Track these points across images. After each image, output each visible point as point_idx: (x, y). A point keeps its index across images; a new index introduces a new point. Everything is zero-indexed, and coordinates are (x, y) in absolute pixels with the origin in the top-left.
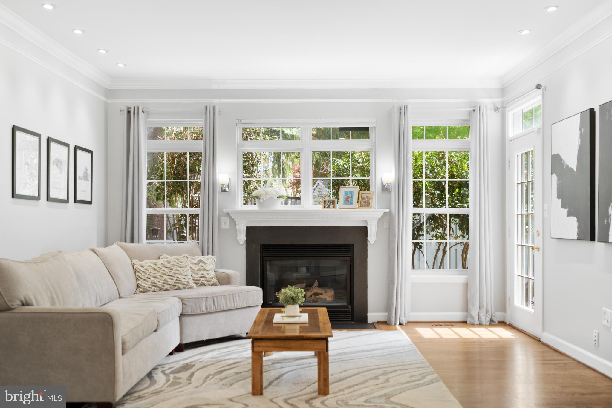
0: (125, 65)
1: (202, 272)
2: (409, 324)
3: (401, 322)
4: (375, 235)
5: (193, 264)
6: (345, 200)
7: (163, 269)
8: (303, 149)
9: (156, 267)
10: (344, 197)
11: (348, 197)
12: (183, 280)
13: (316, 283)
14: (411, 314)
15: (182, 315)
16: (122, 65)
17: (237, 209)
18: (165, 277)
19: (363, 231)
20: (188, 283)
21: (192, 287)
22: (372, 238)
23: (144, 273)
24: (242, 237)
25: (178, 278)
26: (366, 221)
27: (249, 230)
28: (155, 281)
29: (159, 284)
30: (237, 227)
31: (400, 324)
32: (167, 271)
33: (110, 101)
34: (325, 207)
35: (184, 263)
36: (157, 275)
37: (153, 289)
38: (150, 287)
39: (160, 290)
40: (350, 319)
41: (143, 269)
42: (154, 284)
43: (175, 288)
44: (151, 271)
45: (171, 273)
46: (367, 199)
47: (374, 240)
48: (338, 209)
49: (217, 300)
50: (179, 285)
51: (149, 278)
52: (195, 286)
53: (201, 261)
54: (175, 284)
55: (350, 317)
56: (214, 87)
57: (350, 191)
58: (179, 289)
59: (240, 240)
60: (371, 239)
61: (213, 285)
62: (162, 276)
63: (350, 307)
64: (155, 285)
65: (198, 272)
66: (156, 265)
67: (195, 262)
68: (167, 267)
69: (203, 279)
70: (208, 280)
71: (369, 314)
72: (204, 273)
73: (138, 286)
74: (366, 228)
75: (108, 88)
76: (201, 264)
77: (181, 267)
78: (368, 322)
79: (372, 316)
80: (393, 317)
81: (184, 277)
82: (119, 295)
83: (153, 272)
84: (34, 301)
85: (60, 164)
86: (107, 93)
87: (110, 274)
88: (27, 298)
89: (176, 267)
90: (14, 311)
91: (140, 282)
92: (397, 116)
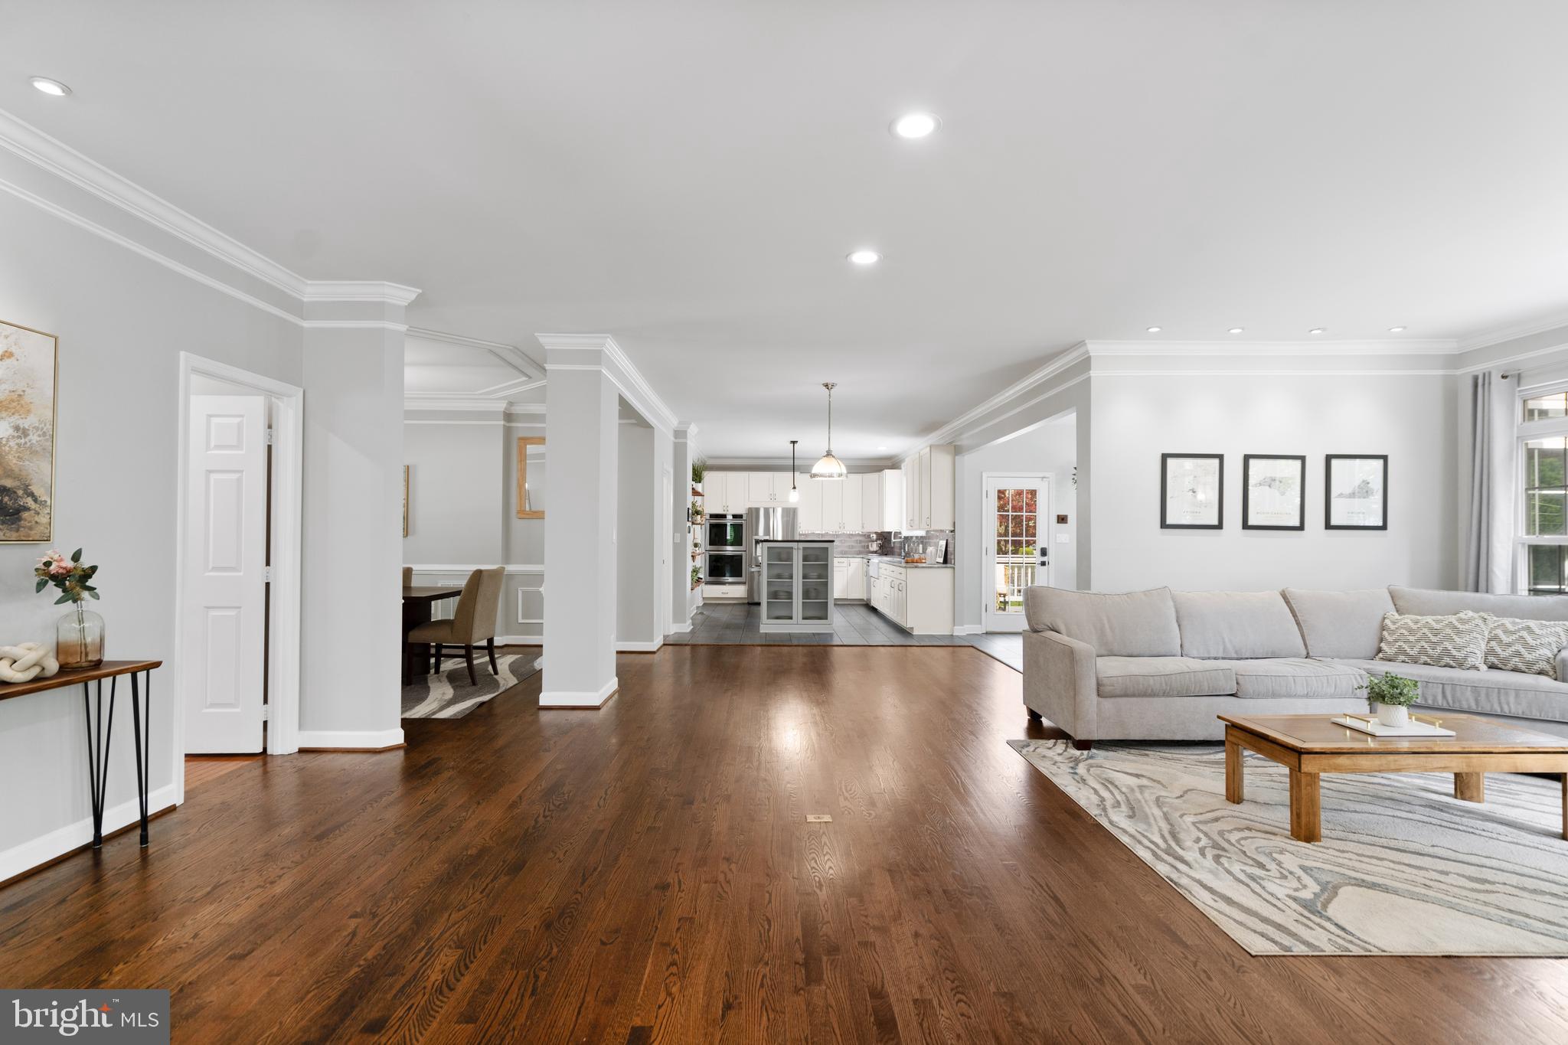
0: (1405, 328)
1: (1520, 647)
5: (1506, 632)
7: (1425, 630)
9: (1414, 627)
12: (1454, 652)
18: (1424, 644)
20: (1465, 658)
21: (1477, 667)
23: (1392, 632)
25: (1446, 649)
28: (1406, 647)
29: (1412, 653)
32: (1430, 635)
35: (1467, 626)
36: (1412, 638)
37: (1402, 658)
38: (1397, 654)
39: (1416, 663)
41: (1392, 627)
42: (1402, 651)
43: (1442, 663)
44: (1404, 631)
45: (1434, 639)
49: (1454, 690)
50: (1447, 660)
51: (1396, 641)
52: (1484, 667)
53: (1528, 628)
54: (1440, 658)
58: (1448, 666)
61: (1538, 673)
62: (1418, 641)
64: (1407, 655)
65: (1509, 645)
66: (1416, 623)
67: (1512, 628)
68: (1431, 629)
69: (1517, 659)
70: (1530, 664)
72: (1524, 649)
73: (1380, 650)
75: (1457, 353)
76: (1524, 633)
77: (1459, 632)
81: (1459, 650)
82: (1308, 653)
83: (1406, 633)
84: (1062, 628)
85: (1277, 482)
86: (1455, 360)
87: (1298, 624)
88: (1054, 624)
89: (1448, 631)
90: (1040, 634)
91: (1383, 645)
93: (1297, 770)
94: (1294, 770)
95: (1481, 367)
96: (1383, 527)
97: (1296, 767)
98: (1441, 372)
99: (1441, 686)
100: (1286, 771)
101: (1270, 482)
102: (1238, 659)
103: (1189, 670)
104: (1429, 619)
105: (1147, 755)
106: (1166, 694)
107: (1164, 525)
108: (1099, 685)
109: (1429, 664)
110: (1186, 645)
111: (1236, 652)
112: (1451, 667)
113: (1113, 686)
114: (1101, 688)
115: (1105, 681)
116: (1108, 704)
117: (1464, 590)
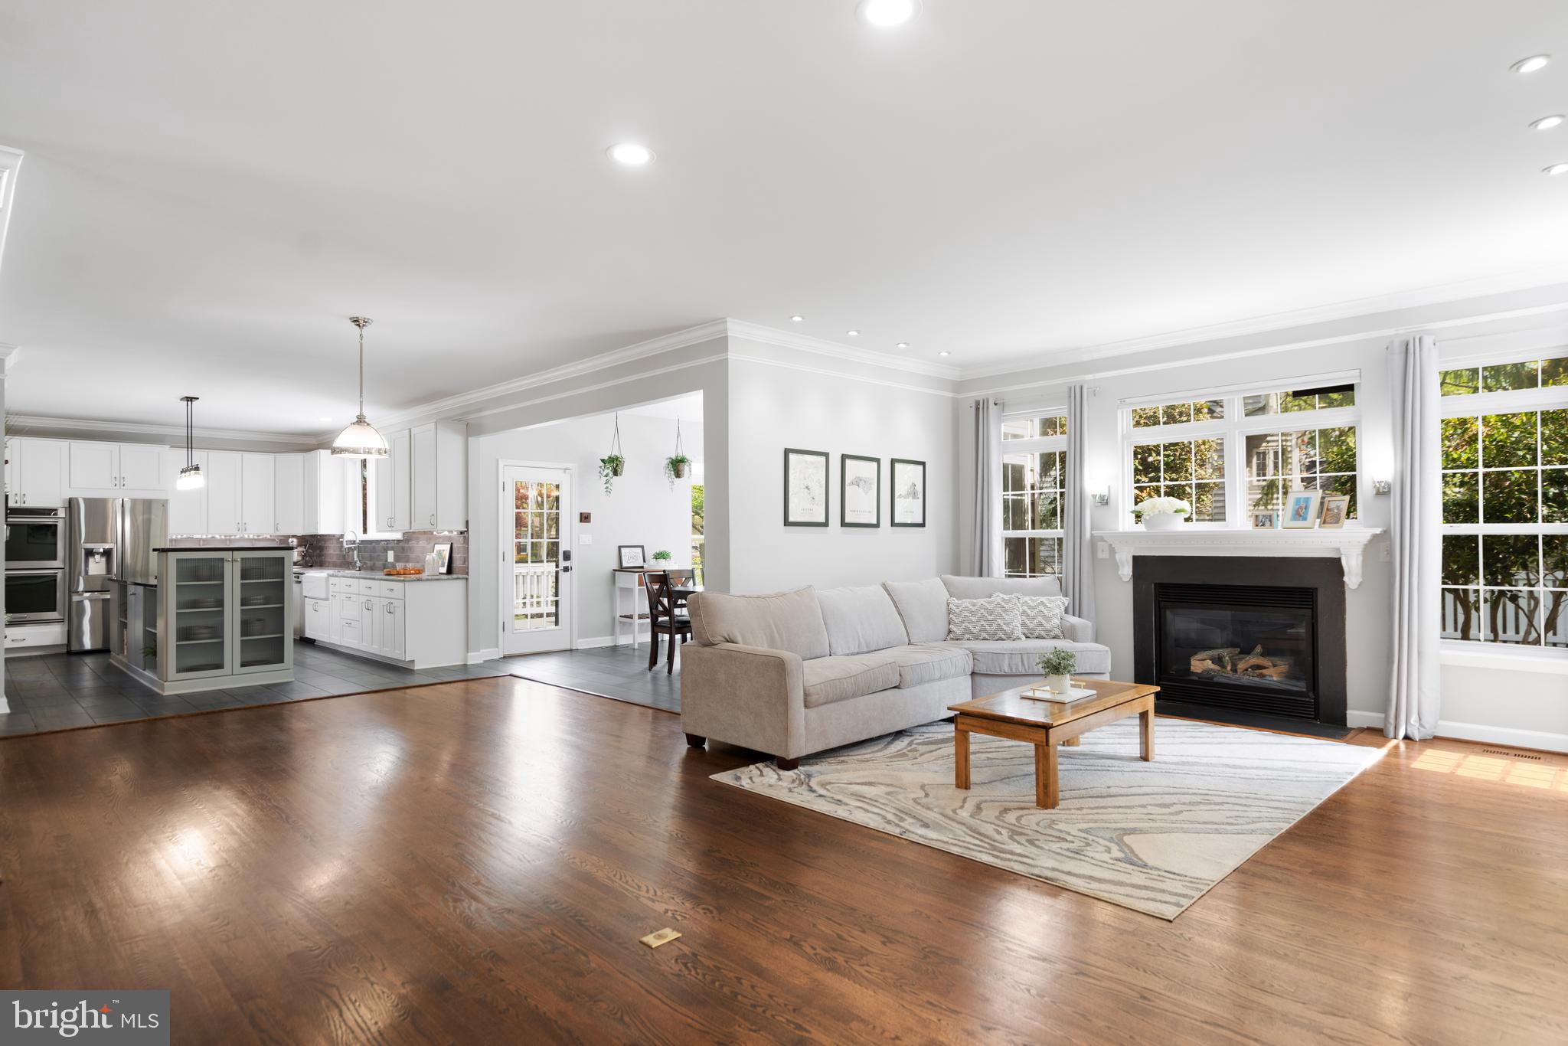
0: (949, 353)
1: (1040, 619)
2: (1435, 741)
3: (1410, 734)
4: (1360, 572)
5: (1030, 607)
6: (1294, 513)
7: (982, 611)
8: (1226, 433)
9: (973, 609)
10: (1294, 508)
11: (1300, 508)
12: (1005, 628)
13: (1259, 649)
14: (1441, 723)
15: (973, 674)
16: (946, 354)
17: (1121, 529)
18: (983, 623)
19: (1333, 567)
20: (1012, 632)
21: (1019, 638)
22: (1352, 579)
23: (958, 615)
24: (1127, 571)
25: (999, 625)
26: (1338, 550)
27: (1137, 560)
28: (970, 627)
29: (975, 631)
30: (1117, 556)
31: (1406, 738)
32: (986, 615)
33: (960, 396)
34: (1257, 526)
35: (1010, 606)
36: (973, 619)
37: (968, 636)
38: (964, 633)
39: (977, 639)
40: (1313, 716)
41: (957, 611)
42: (968, 631)
43: (996, 638)
44: (967, 614)
45: (990, 618)
46: (1336, 511)
47: (1358, 583)
48: (1280, 528)
50: (1001, 635)
51: (962, 622)
52: (1023, 637)
53: (1042, 603)
54: (995, 633)
55: (1313, 713)
56: (1086, 357)
57: (1304, 498)
58: (1001, 639)
59: (1124, 575)
60: (1350, 579)
61: (1054, 638)
62: (979, 620)
63: (1311, 694)
64: (971, 633)
65: (1034, 618)
66: (974, 605)
67: (1033, 604)
68: (986, 610)
69: (1040, 629)
70: (1048, 631)
71: (1350, 713)
72: (1043, 621)
73: (950, 632)
74: (1339, 560)
75: (959, 380)
76: (1041, 608)
77: (1006, 611)
78: (1349, 725)
79: (1355, 717)
80: (1390, 723)
81: (1008, 625)
82: (909, 640)
83: (969, 615)
84: (739, 639)
85: (863, 481)
86: (959, 386)
87: (900, 614)
88: (731, 634)
89: (999, 610)
90: (716, 647)
91: (952, 626)
92: (1398, 360)
93: (1045, 744)
94: (1039, 745)
95: (979, 394)
96: (923, 525)
97: (1042, 742)
98: (950, 394)
99: (1020, 655)
101: (857, 482)
102: (868, 652)
103: (868, 668)
104: (982, 601)
105: (843, 762)
106: (854, 696)
107: (787, 523)
108: (806, 695)
109: (987, 639)
110: (834, 645)
111: (867, 647)
112: (1003, 640)
113: (818, 694)
114: (809, 698)
115: (812, 690)
116: (813, 713)
117: (972, 575)
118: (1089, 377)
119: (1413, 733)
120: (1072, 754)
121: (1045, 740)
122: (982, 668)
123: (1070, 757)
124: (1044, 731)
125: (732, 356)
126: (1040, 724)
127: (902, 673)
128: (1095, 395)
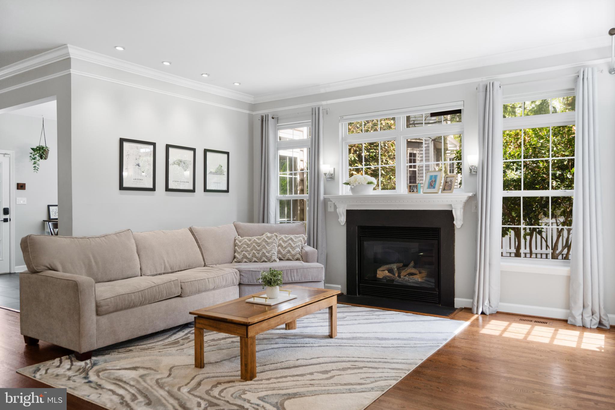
0: (240, 84)
1: (289, 248)
2: (498, 315)
3: (484, 311)
4: (462, 219)
5: (284, 241)
6: (429, 184)
7: (254, 244)
8: (396, 137)
9: (249, 243)
10: (429, 181)
11: (432, 181)
12: (267, 254)
13: (412, 264)
14: (500, 304)
15: (240, 284)
16: (238, 84)
17: (340, 194)
18: (254, 251)
19: (448, 215)
20: (271, 257)
21: (275, 261)
22: (458, 223)
23: (240, 247)
24: (343, 219)
25: (263, 253)
26: (451, 205)
27: (349, 213)
28: (246, 254)
29: (249, 257)
30: (337, 210)
31: (483, 313)
32: (256, 246)
33: (254, 113)
34: (410, 192)
35: (271, 240)
36: (249, 249)
37: (245, 260)
38: (243, 258)
39: (250, 262)
40: (438, 302)
41: (240, 244)
42: (245, 257)
43: (262, 261)
44: (245, 246)
45: (258, 248)
46: (450, 183)
47: (461, 225)
48: (421, 193)
50: (264, 259)
51: (242, 251)
52: (278, 260)
53: (291, 239)
54: (261, 258)
55: (438, 300)
56: (322, 91)
57: (434, 175)
58: (264, 261)
59: (341, 221)
60: (457, 223)
61: (297, 260)
62: (252, 250)
63: (437, 289)
64: (246, 258)
65: (285, 248)
66: (250, 240)
67: (285, 240)
68: (257, 243)
69: (289, 254)
70: (293, 256)
71: (456, 300)
72: (290, 250)
73: (235, 257)
74: (451, 212)
75: (253, 103)
76: (290, 242)
77: (268, 244)
78: (456, 306)
79: (459, 302)
80: (475, 305)
81: (268, 252)
82: (205, 264)
83: (246, 247)
84: (59, 267)
85: (183, 163)
86: (253, 107)
87: (199, 247)
88: (52, 265)
89: (264, 243)
90: (40, 274)
91: (236, 254)
92: (482, 95)
93: (246, 337)
94: (243, 337)
95: (263, 112)
96: (227, 191)
97: (244, 335)
98: (248, 112)
100: (238, 339)
102: (172, 273)
104: (255, 238)
105: (131, 350)
106: (142, 304)
107: (122, 187)
108: (97, 306)
109: (256, 262)
110: (144, 268)
111: (171, 269)
112: (266, 262)
113: (108, 305)
114: (100, 309)
115: (103, 303)
116: (104, 320)
117: (259, 222)
118: (324, 103)
119: (486, 311)
120: (288, 336)
121: (246, 334)
122: (246, 281)
123: (286, 338)
124: (245, 327)
125: (73, 71)
126: (242, 323)
127: (183, 287)
128: (327, 114)
